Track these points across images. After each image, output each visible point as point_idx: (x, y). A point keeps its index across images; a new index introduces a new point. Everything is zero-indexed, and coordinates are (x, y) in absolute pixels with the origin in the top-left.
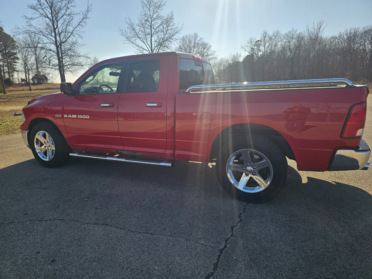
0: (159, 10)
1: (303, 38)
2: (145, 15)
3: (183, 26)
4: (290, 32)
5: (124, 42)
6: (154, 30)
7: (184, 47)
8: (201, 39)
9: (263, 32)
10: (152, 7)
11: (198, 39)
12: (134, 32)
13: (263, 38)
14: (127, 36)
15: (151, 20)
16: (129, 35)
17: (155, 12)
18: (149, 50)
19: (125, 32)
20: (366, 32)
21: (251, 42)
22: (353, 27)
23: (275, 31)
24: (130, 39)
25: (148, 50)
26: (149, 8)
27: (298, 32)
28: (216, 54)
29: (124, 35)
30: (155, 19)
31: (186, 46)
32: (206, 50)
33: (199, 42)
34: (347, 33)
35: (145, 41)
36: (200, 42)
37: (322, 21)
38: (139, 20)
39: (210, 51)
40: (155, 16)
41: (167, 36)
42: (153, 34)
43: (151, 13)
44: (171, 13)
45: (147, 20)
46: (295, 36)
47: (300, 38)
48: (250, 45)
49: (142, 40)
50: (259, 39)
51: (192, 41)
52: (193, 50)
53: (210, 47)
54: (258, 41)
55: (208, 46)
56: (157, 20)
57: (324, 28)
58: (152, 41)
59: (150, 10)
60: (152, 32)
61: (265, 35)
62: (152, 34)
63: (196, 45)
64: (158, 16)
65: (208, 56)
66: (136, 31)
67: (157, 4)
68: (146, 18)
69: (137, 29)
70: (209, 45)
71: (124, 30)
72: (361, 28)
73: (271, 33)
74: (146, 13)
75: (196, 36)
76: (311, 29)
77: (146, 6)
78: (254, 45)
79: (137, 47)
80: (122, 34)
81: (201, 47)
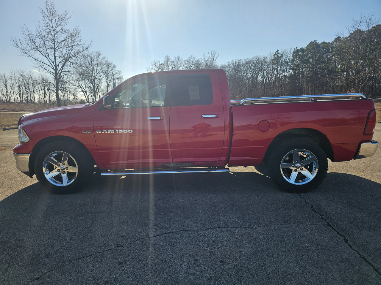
0: (63, 24)
1: (200, 65)
2: (47, 26)
3: (92, 42)
4: (189, 59)
5: (19, 54)
6: (58, 44)
7: (85, 65)
8: (104, 58)
9: (166, 57)
10: (54, 19)
11: (101, 57)
12: (34, 44)
13: (166, 62)
14: (23, 48)
15: (54, 33)
16: (25, 46)
17: (58, 24)
18: (52, 66)
19: (19, 43)
20: (247, 63)
21: (155, 64)
22: (237, 59)
23: (176, 57)
24: (27, 52)
25: (50, 65)
26: (51, 20)
27: (196, 59)
28: (121, 74)
29: (19, 47)
30: (58, 32)
31: (87, 63)
32: (110, 69)
33: (102, 60)
34: (234, 63)
35: (47, 56)
36: (104, 61)
37: (215, 52)
38: (37, 31)
39: (114, 71)
40: (58, 29)
41: (73, 51)
42: (57, 48)
43: (54, 26)
44: (76, 28)
45: (49, 33)
46: (194, 62)
47: (198, 64)
48: (155, 67)
49: (44, 54)
50: (163, 63)
51: (95, 60)
52: (96, 69)
53: (115, 66)
54: (162, 64)
55: (113, 66)
56: (61, 34)
57: (217, 58)
58: (56, 56)
59: (52, 22)
60: (56, 46)
61: (168, 59)
62: (55, 49)
63: (99, 64)
64: (62, 29)
65: (113, 75)
66: (35, 43)
67: (61, 17)
68: (48, 30)
69: (38, 41)
70: (113, 64)
71: (18, 41)
72: (243, 59)
73: (172, 58)
74: (48, 25)
75: (99, 54)
76: (207, 58)
77: (47, 17)
78: (158, 68)
79: (35, 62)
80: (16, 46)
81: (104, 66)
